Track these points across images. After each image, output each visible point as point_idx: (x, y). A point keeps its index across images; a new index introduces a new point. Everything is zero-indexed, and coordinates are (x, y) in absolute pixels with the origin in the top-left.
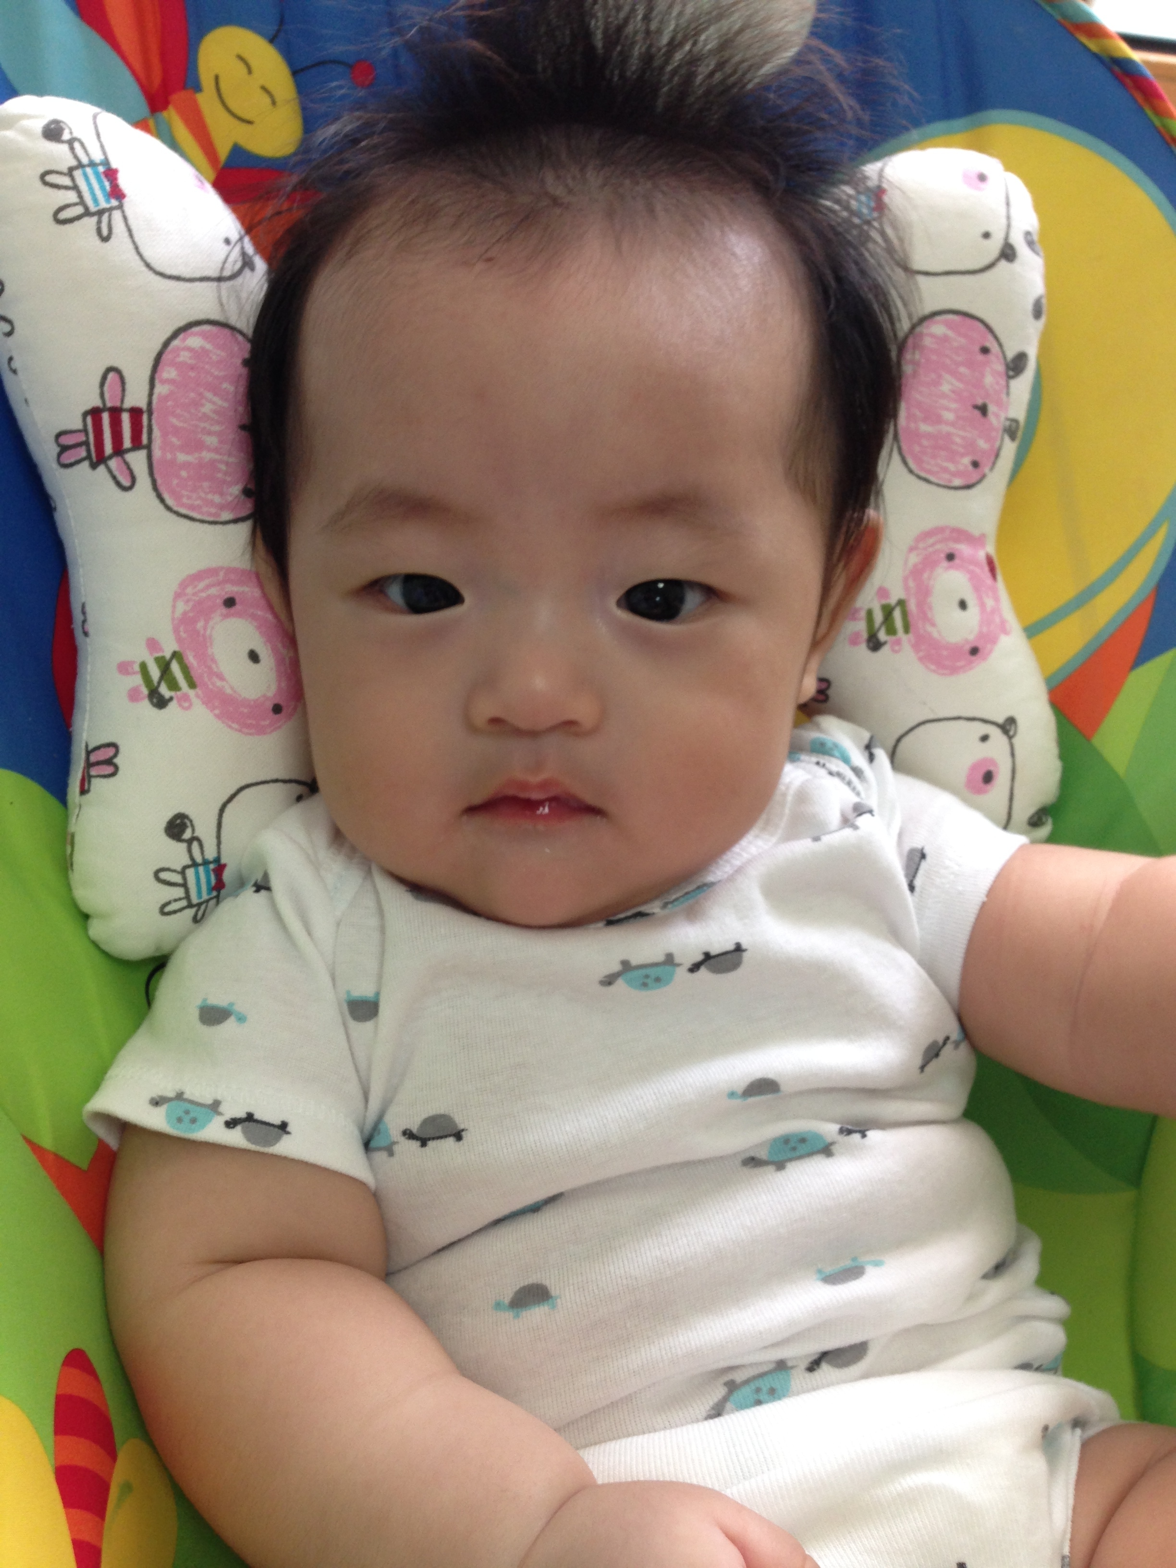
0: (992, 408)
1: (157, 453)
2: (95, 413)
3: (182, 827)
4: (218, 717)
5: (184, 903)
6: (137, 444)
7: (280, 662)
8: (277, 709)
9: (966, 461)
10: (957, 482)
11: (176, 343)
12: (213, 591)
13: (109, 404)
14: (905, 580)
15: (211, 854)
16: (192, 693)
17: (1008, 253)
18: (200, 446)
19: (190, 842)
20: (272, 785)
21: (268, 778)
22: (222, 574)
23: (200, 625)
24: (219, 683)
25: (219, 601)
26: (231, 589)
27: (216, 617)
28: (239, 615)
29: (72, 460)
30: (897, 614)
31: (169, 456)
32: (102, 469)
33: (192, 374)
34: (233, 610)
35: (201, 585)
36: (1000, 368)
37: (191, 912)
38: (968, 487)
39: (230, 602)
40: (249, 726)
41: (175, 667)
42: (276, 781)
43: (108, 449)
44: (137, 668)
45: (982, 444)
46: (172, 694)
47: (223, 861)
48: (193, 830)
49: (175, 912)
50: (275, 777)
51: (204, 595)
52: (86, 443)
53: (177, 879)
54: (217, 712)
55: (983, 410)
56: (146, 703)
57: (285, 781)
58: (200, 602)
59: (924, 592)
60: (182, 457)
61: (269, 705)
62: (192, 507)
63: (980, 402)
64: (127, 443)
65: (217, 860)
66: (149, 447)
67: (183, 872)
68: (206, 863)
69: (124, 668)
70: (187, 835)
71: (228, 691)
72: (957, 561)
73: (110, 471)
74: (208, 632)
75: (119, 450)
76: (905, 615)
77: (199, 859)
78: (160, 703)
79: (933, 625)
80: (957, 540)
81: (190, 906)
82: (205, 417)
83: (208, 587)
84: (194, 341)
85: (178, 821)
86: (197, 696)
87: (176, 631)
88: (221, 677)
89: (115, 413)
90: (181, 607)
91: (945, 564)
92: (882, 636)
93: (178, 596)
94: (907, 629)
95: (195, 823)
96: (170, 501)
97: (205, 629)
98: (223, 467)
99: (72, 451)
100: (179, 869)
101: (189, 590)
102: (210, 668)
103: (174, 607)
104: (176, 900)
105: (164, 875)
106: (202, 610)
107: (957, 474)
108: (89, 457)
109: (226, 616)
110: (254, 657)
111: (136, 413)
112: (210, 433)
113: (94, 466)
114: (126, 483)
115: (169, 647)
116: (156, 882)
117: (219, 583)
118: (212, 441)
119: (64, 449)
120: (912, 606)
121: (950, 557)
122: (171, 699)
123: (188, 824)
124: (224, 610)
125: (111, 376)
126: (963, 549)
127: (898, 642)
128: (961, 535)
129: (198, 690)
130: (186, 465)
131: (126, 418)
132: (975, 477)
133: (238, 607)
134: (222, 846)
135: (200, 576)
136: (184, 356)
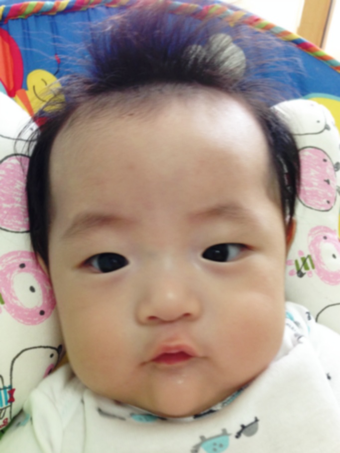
0: (331, 182)
4: (14, 317)
7: (44, 291)
8: (42, 313)
9: (325, 201)
10: (323, 209)
11: (6, 161)
12: (15, 261)
14: (309, 247)
15: (7, 384)
16: (2, 306)
17: (327, 128)
18: (13, 201)
22: (19, 254)
23: (8, 276)
24: (15, 301)
25: (18, 265)
26: (23, 260)
27: (15, 272)
28: (27, 271)
30: (308, 261)
33: (12, 173)
34: (24, 269)
35: (10, 258)
36: (332, 167)
38: (327, 211)
39: (22, 266)
40: (28, 321)
42: (40, 347)
45: (330, 195)
47: (14, 387)
51: (10, 263)
54: (13, 314)
55: (328, 182)
57: (45, 347)
58: (9, 266)
59: (318, 252)
60: (5, 205)
61: (38, 311)
62: (8, 226)
63: (326, 179)
68: (5, 388)
71: (19, 304)
72: (328, 239)
74: (11, 279)
76: (311, 261)
77: (1, 387)
79: (324, 264)
80: (326, 231)
82: (17, 190)
83: (13, 259)
84: (13, 161)
86: (5, 307)
88: (16, 298)
90: (1, 268)
91: (324, 240)
92: (303, 270)
94: (313, 267)
97: (10, 277)
102: (11, 295)
106: (10, 269)
107: (322, 206)
109: (19, 272)
110: (32, 289)
112: (18, 196)
117: (18, 258)
118: (18, 199)
120: (314, 257)
121: (325, 238)
124: (19, 269)
126: (328, 235)
127: (310, 273)
128: (327, 229)
129: (5, 305)
130: (6, 209)
132: (328, 207)
133: (26, 268)
134: (13, 380)
135: (9, 255)
136: (9, 166)
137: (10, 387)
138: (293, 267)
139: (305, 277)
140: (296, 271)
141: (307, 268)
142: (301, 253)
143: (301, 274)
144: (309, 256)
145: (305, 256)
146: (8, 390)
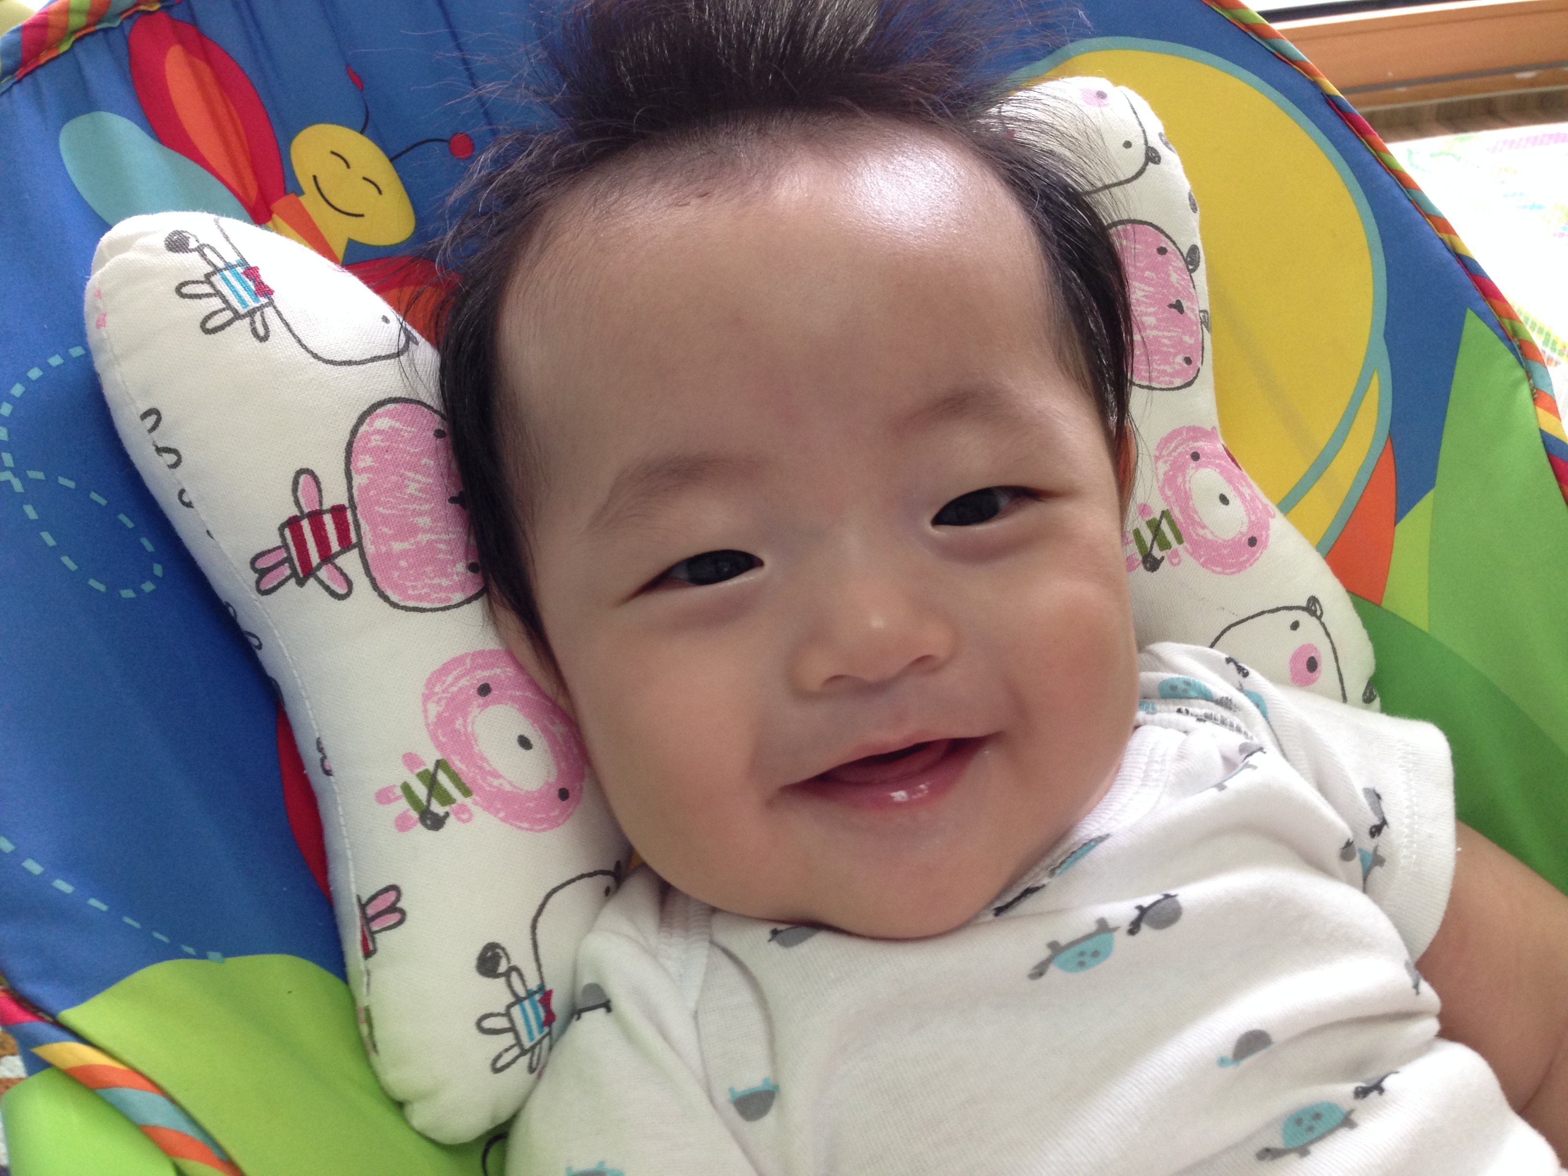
0: (1185, 304)
1: (370, 549)
2: (293, 524)
3: (496, 959)
4: (504, 820)
5: (516, 1051)
6: (346, 544)
7: (553, 741)
8: (564, 794)
9: (1179, 359)
10: (1178, 382)
11: (363, 429)
12: (463, 682)
13: (306, 510)
14: (1162, 490)
15: (533, 984)
16: (468, 801)
17: (1152, 156)
18: (414, 530)
19: (507, 975)
20: (578, 882)
21: (573, 876)
22: (468, 661)
23: (459, 723)
24: (496, 782)
25: (473, 692)
26: (482, 675)
27: (474, 711)
28: (498, 701)
29: (275, 583)
30: (1165, 526)
31: (384, 549)
32: (312, 582)
33: (388, 457)
34: (489, 697)
35: (450, 679)
36: (1181, 264)
37: (524, 1061)
38: (1189, 384)
39: (484, 690)
40: (541, 821)
41: (443, 778)
42: (582, 877)
43: (315, 558)
44: (399, 792)
45: (1187, 340)
46: (447, 809)
47: (548, 987)
48: (508, 959)
49: (508, 1065)
50: (579, 873)
51: (455, 689)
52: (289, 559)
53: (503, 1023)
54: (502, 814)
55: (1178, 307)
56: (419, 827)
57: (590, 875)
58: (452, 699)
59: (1184, 498)
60: (397, 546)
61: (554, 792)
62: (420, 598)
63: (1173, 301)
64: (335, 547)
65: (542, 987)
66: (360, 545)
67: (507, 1014)
68: (530, 994)
69: (384, 797)
70: (503, 967)
71: (508, 788)
72: (1203, 459)
73: (321, 582)
74: (469, 729)
75: (327, 557)
76: (1172, 525)
77: (522, 993)
78: (435, 823)
79: (1204, 527)
80: (1195, 439)
81: (524, 1052)
82: (413, 498)
83: (457, 679)
84: (382, 422)
85: (489, 954)
86: (476, 803)
87: (434, 737)
88: (496, 775)
89: (315, 517)
90: (434, 709)
91: (1193, 464)
92: (1157, 553)
93: (426, 698)
94: (1179, 539)
95: (509, 950)
96: (394, 598)
97: (465, 727)
98: (442, 546)
99: (274, 573)
100: (503, 1011)
101: (438, 689)
102: (481, 768)
103: (425, 711)
104: (507, 1050)
105: (487, 1024)
106: (457, 706)
107: (1173, 375)
108: (294, 574)
109: (484, 706)
110: (524, 743)
111: (338, 512)
112: (421, 514)
113: (301, 583)
114: (342, 591)
115: (430, 757)
116: (481, 1034)
117: (467, 672)
118: (424, 521)
119: (263, 573)
120: (1177, 513)
121: (1195, 456)
122: (447, 815)
123: (502, 954)
124: (481, 700)
125: (302, 479)
126: (1202, 445)
127: (1176, 554)
128: (1196, 432)
129: (475, 796)
130: (404, 554)
131: (328, 519)
132: (1192, 373)
133: (495, 692)
134: (544, 969)
135: (445, 669)
136: (376, 441)
139: (1164, 567)
142: (1144, 510)
143: (1152, 564)
144: (1165, 514)
145: (1155, 514)
146: (537, 997)
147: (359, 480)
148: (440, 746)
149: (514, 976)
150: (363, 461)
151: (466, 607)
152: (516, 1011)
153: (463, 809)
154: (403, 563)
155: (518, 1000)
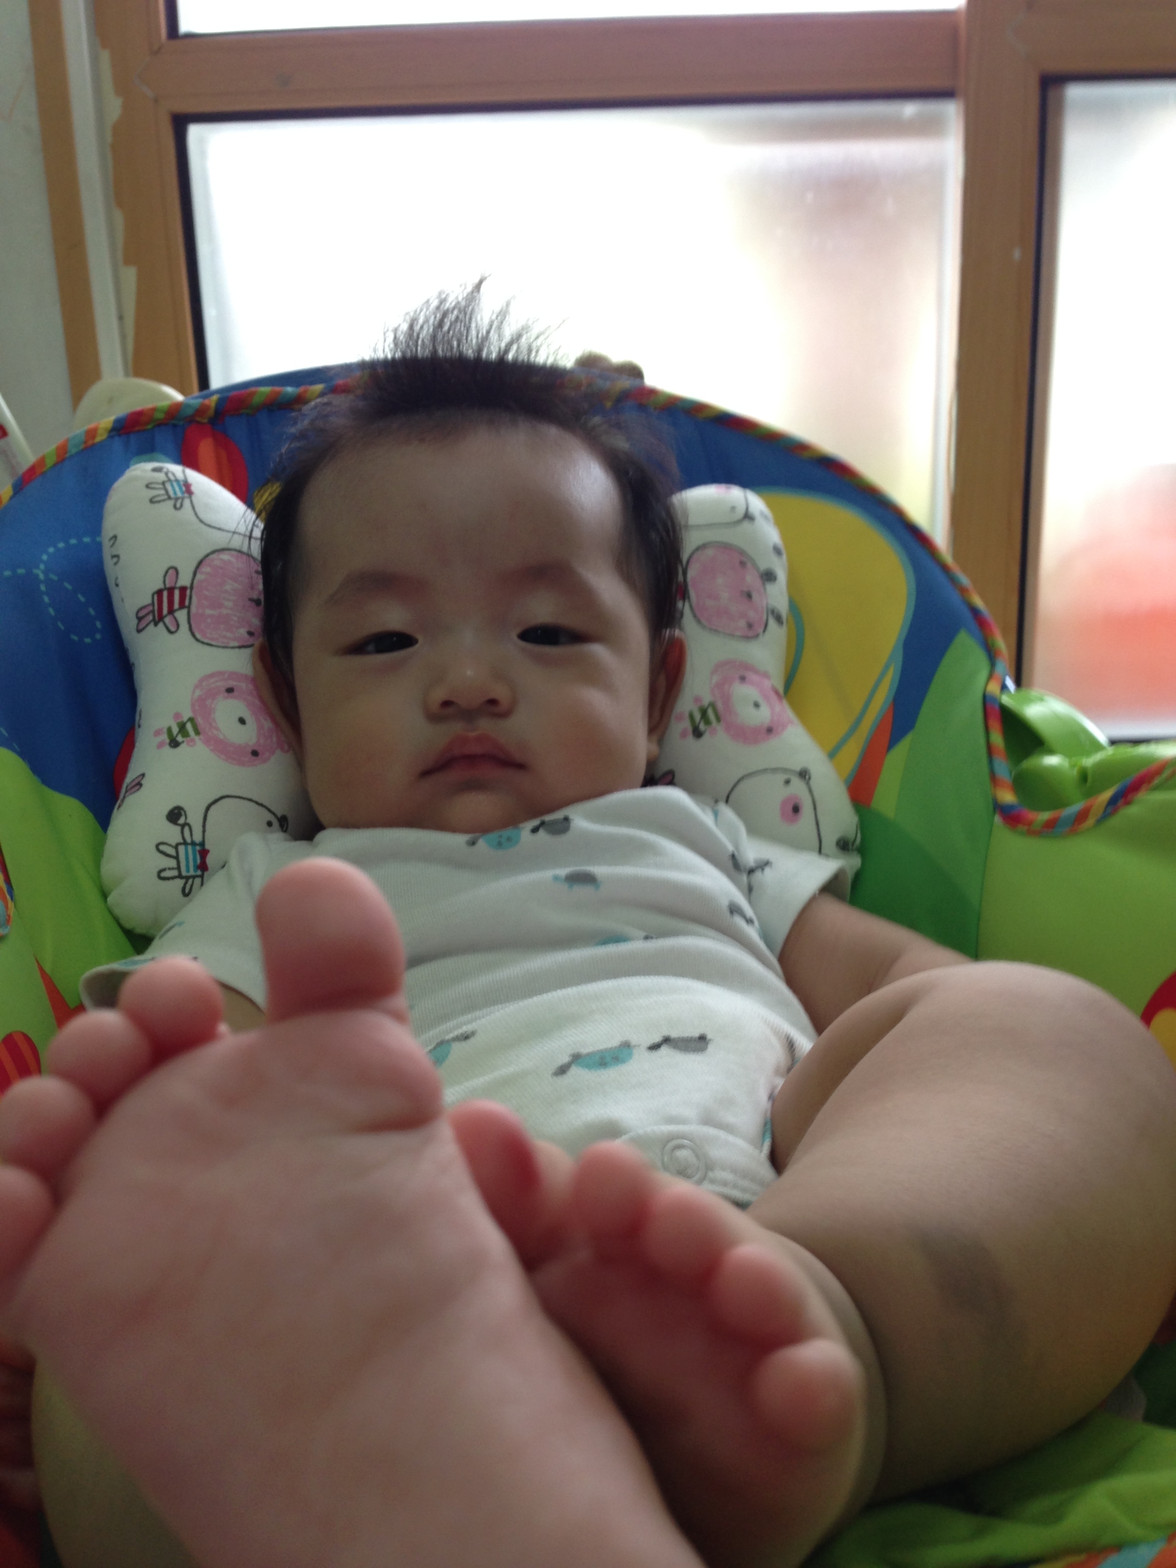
1: (193, 609)
2: (159, 593)
3: (179, 816)
4: (212, 750)
5: (175, 873)
6: (182, 605)
8: (255, 753)
9: (743, 622)
10: (738, 634)
11: (214, 556)
12: (219, 684)
13: (168, 586)
14: (711, 690)
15: (198, 838)
16: (197, 738)
18: (222, 607)
19: (183, 826)
20: (246, 802)
21: (244, 796)
22: (226, 676)
23: (208, 702)
24: (215, 732)
25: (223, 689)
26: (231, 683)
27: (220, 698)
28: (236, 698)
29: (144, 625)
30: (710, 712)
31: (200, 611)
32: (161, 625)
33: (221, 571)
34: (231, 694)
35: (213, 680)
37: (180, 883)
38: (747, 638)
39: (230, 690)
40: (234, 760)
41: (189, 726)
43: (165, 611)
44: (165, 730)
46: (184, 739)
47: (206, 846)
48: (186, 818)
49: (168, 879)
50: (249, 797)
51: (213, 686)
52: (153, 611)
53: (172, 852)
54: (212, 747)
55: (751, 596)
56: (168, 747)
58: (210, 690)
59: (728, 698)
60: (208, 612)
61: (250, 750)
62: (212, 639)
63: (747, 590)
64: (176, 606)
66: (189, 607)
67: (176, 847)
68: (193, 844)
69: (157, 733)
70: (182, 821)
71: (221, 737)
72: (748, 682)
73: (165, 624)
74: (213, 706)
75: (171, 611)
76: (716, 712)
77: (189, 840)
78: (176, 745)
79: (737, 717)
80: (746, 670)
81: (180, 876)
82: (227, 592)
83: (217, 682)
84: (225, 556)
85: (176, 811)
86: (200, 739)
87: (193, 705)
88: (217, 729)
89: (171, 591)
90: (198, 693)
91: (739, 682)
92: (702, 727)
93: (196, 687)
95: (188, 814)
96: (198, 636)
97: (211, 704)
98: (235, 618)
99: (145, 619)
100: (174, 844)
101: (204, 683)
102: (210, 724)
103: (193, 693)
104: (170, 869)
105: (162, 847)
106: (212, 694)
107: (736, 629)
108: (154, 619)
109: (226, 698)
110: (242, 721)
111: (183, 590)
113: (156, 624)
114: (173, 629)
115: (187, 714)
116: (157, 852)
117: (224, 680)
118: (229, 604)
119: (140, 619)
120: (720, 705)
121: (742, 679)
122: (183, 742)
123: (183, 813)
124: (226, 694)
125: (171, 571)
126: (750, 675)
127: (714, 730)
128: (747, 666)
129: (201, 737)
130: (211, 616)
131: (177, 593)
133: (235, 693)
134: (206, 833)
135: (212, 675)
136: (217, 563)
137: (202, 844)
138: (686, 724)
139: (706, 737)
140: (690, 729)
141: (708, 722)
142: (697, 700)
143: (698, 734)
144: (712, 705)
145: (706, 702)
146: (198, 848)
147: (199, 577)
148: (194, 711)
149: (186, 829)
150: (205, 569)
151: (237, 650)
152: (182, 849)
153: (193, 740)
154: (209, 620)
155: (185, 843)
